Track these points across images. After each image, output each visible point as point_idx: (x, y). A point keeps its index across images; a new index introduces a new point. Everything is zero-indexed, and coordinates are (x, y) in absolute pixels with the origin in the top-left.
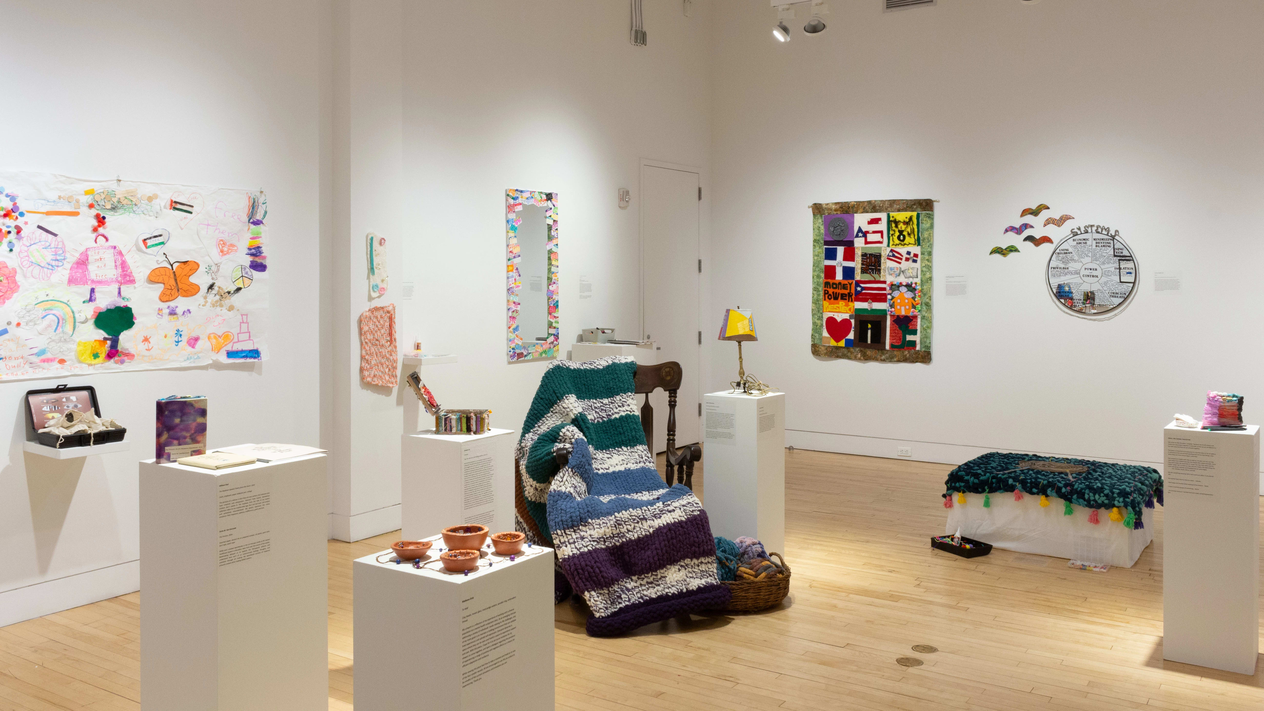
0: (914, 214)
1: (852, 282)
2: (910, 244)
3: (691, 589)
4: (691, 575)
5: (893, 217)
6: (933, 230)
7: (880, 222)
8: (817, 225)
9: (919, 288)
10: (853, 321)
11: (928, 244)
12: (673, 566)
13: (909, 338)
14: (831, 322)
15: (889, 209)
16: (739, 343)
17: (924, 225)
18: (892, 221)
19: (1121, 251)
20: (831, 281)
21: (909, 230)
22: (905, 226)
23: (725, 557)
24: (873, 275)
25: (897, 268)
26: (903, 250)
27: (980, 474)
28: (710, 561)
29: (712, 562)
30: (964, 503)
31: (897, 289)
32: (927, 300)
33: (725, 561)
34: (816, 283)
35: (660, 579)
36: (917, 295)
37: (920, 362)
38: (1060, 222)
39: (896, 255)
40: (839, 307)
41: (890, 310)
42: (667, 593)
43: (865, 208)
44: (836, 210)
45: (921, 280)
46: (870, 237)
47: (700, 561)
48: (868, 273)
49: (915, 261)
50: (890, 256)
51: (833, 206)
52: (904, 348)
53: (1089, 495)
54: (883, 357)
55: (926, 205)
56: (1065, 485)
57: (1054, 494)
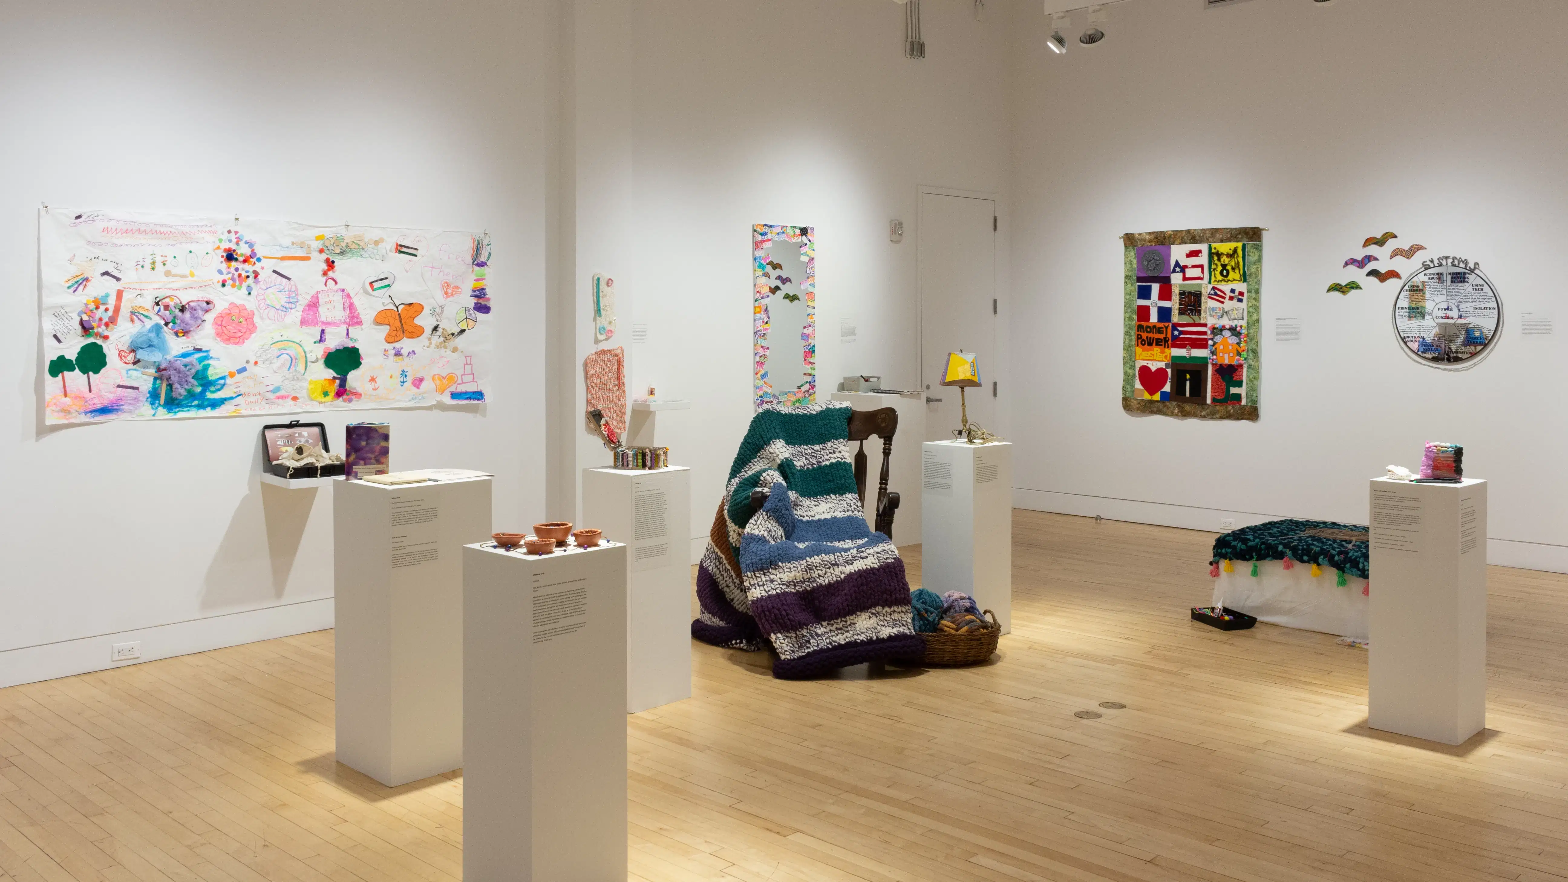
0: (1240, 245)
1: (1168, 325)
2: (1234, 280)
3: (882, 637)
4: (882, 623)
5: (1215, 249)
6: (1261, 263)
7: (1200, 255)
8: (1129, 258)
9: (1244, 331)
10: (1169, 371)
11: (1255, 280)
12: (863, 613)
13: (1234, 390)
14: (1144, 371)
15: (1211, 239)
16: (962, 388)
17: (1251, 258)
18: (1213, 253)
19: (1482, 287)
20: (1145, 324)
21: (1233, 263)
22: (1229, 259)
23: (925, 609)
24: (1192, 316)
25: (1220, 308)
26: (1226, 288)
27: (1249, 540)
28: (904, 610)
29: (906, 611)
30: (1231, 572)
31: (1220, 333)
32: (1254, 346)
33: (923, 612)
34: (1128, 326)
35: (850, 625)
36: (1242, 340)
37: (1246, 419)
38: (1409, 253)
39: (1219, 293)
40: (1153, 355)
41: (1211, 357)
42: (856, 639)
43: (1182, 238)
44: (1150, 241)
45: (1248, 323)
46: (1190, 273)
47: (892, 609)
48: (1186, 315)
49: (1240, 300)
50: (1212, 294)
51: (1147, 237)
52: (1227, 403)
53: (1363, 563)
54: (1204, 413)
55: (1253, 235)
56: (1340, 553)
57: (1326, 562)
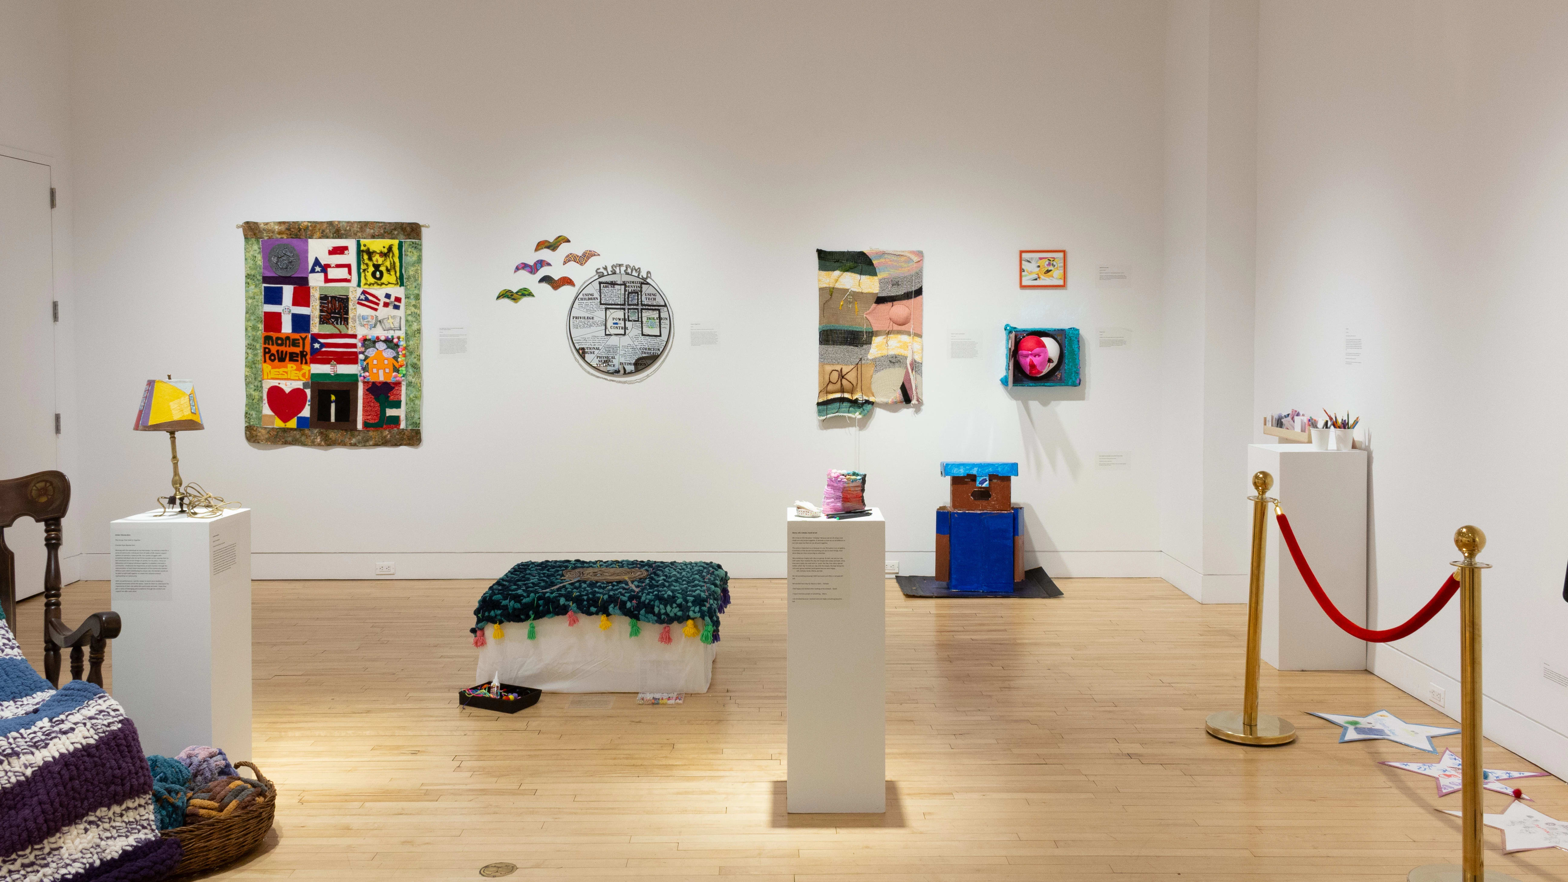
0: (395, 242)
1: (306, 337)
2: (389, 283)
3: (109, 858)
4: (108, 834)
5: (365, 246)
6: (422, 265)
7: (346, 252)
8: (251, 253)
9: (402, 343)
10: (308, 392)
11: (415, 284)
12: (73, 826)
13: (390, 412)
14: (275, 393)
15: (359, 234)
16: (172, 433)
17: (409, 258)
18: (363, 251)
19: (654, 297)
20: (274, 335)
21: (388, 264)
22: (383, 259)
23: (166, 789)
24: (337, 326)
25: (372, 316)
26: (380, 292)
27: (522, 595)
28: (142, 802)
29: (146, 803)
30: (501, 638)
31: (372, 345)
32: (415, 361)
33: (166, 795)
34: (251, 338)
35: (49, 854)
36: (400, 353)
37: (405, 445)
38: (583, 259)
39: (371, 298)
40: (287, 373)
41: (363, 375)
42: (63, 875)
43: (323, 231)
44: (280, 233)
45: (406, 333)
46: (333, 273)
47: (124, 807)
48: (329, 324)
49: (397, 307)
50: (362, 300)
51: (276, 227)
52: (382, 427)
53: (659, 607)
54: (354, 441)
55: (412, 231)
56: (631, 599)
57: (618, 611)
